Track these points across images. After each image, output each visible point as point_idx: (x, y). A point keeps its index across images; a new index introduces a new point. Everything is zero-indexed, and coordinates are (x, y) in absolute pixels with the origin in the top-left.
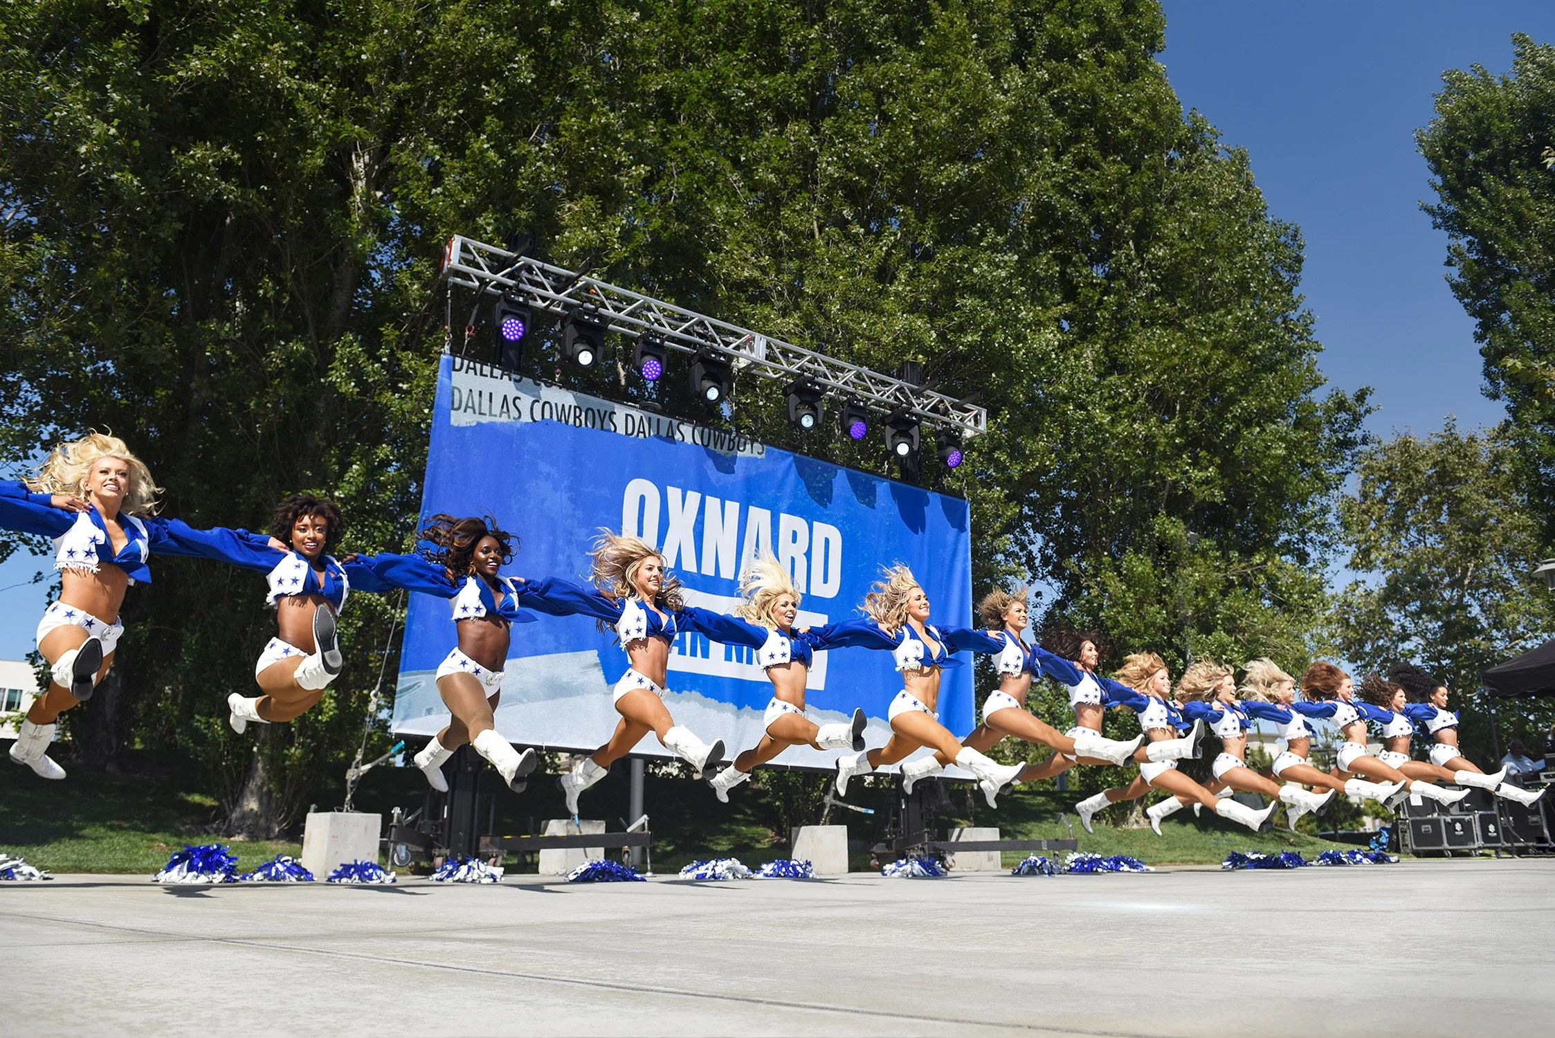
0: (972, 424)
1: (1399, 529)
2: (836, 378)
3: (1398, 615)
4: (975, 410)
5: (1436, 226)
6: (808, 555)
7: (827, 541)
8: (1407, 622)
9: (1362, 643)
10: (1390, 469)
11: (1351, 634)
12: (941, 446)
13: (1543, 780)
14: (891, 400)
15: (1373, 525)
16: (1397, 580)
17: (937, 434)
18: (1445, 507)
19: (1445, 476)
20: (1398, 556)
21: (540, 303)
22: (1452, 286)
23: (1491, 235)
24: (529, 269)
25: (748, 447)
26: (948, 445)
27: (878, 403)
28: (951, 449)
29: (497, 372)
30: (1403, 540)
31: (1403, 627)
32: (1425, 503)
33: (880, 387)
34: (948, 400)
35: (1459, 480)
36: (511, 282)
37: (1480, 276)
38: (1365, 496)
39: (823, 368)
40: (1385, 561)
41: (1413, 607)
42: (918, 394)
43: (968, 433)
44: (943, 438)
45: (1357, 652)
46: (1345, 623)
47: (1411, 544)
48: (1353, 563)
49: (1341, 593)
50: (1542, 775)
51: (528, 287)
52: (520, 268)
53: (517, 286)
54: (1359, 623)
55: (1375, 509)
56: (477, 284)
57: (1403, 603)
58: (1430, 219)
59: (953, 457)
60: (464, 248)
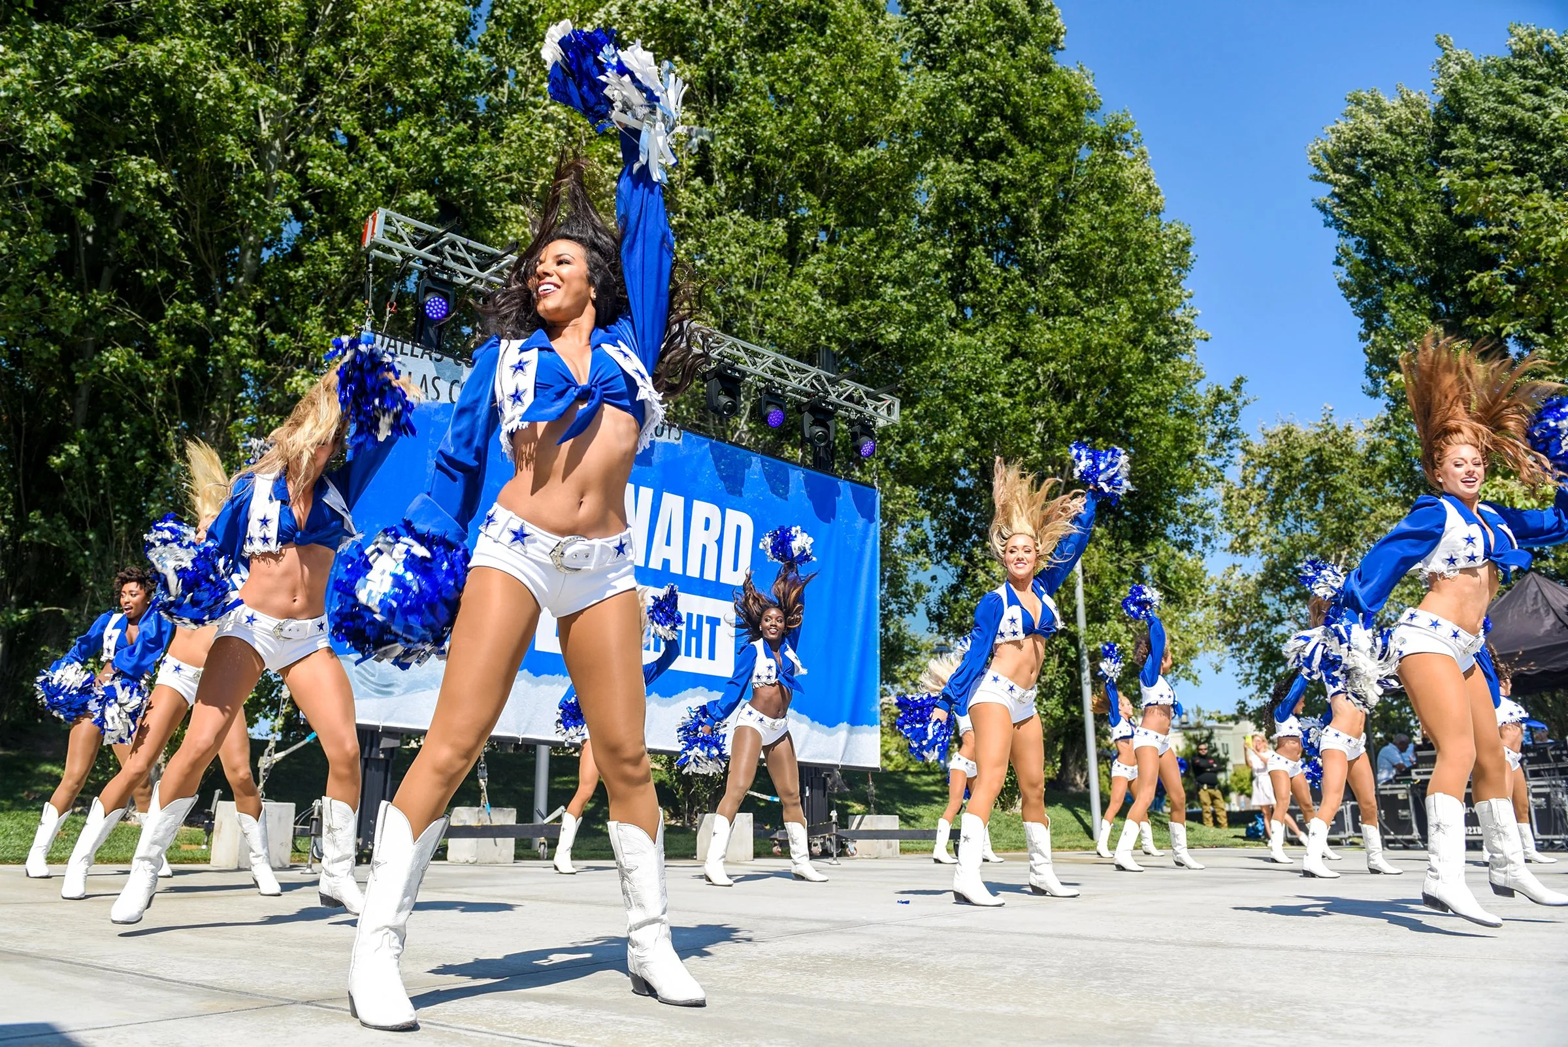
0: (885, 413)
1: (1278, 514)
2: (754, 364)
3: (1272, 599)
4: (889, 399)
5: (1327, 224)
6: (720, 542)
7: (739, 528)
8: (1282, 607)
9: (1237, 626)
10: (1270, 456)
11: (1228, 618)
12: (855, 436)
13: (1414, 776)
14: (808, 389)
15: (1253, 510)
16: (1274, 566)
17: (851, 423)
18: (1321, 495)
19: (1322, 465)
20: (1276, 542)
21: (462, 280)
22: (1340, 285)
23: (1380, 236)
24: (453, 245)
25: (666, 432)
26: (862, 434)
27: (795, 390)
28: (865, 438)
29: (418, 351)
30: (1280, 527)
31: (1278, 612)
32: (1302, 491)
33: (797, 374)
34: (862, 389)
35: (1335, 470)
36: (435, 259)
37: (1366, 276)
38: (1245, 480)
39: (742, 354)
40: (1263, 546)
41: (1288, 592)
42: (834, 383)
43: (881, 423)
44: (857, 428)
45: (1232, 635)
46: (1223, 606)
47: (1288, 530)
48: (1232, 546)
49: (1219, 577)
50: (1413, 771)
51: (450, 263)
52: (444, 244)
53: (441, 263)
54: (1236, 607)
55: (1254, 495)
56: (399, 258)
57: (1278, 588)
58: (1322, 216)
59: (867, 446)
60: (388, 222)
